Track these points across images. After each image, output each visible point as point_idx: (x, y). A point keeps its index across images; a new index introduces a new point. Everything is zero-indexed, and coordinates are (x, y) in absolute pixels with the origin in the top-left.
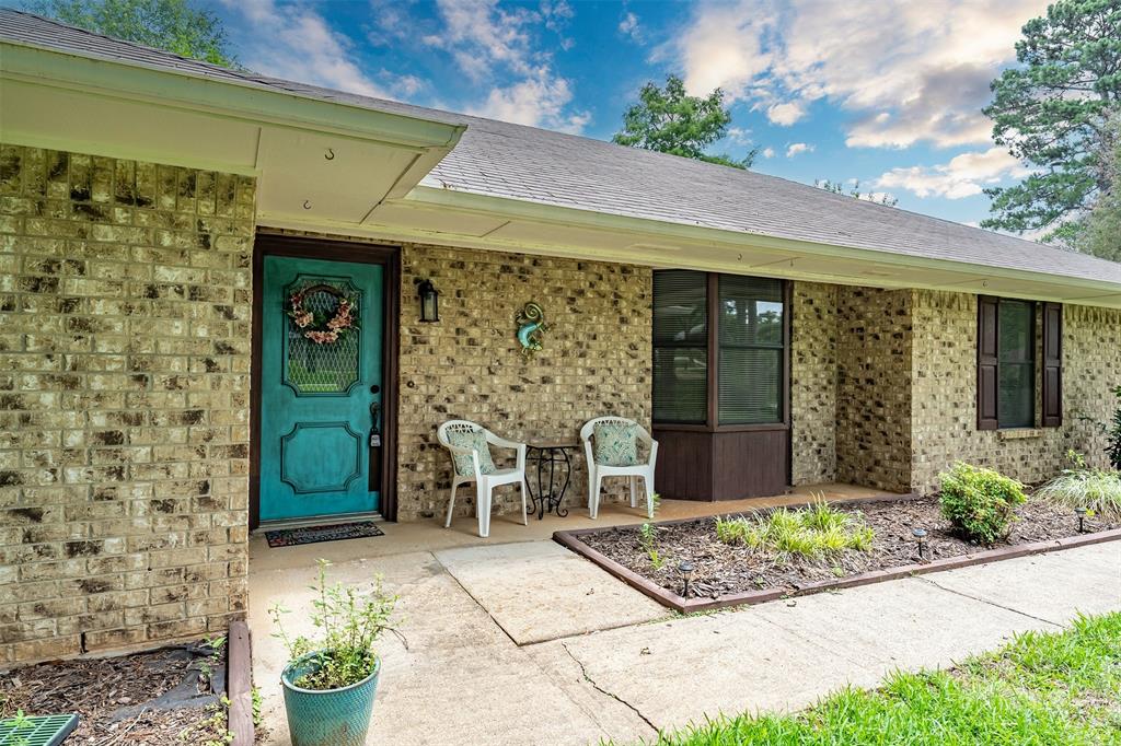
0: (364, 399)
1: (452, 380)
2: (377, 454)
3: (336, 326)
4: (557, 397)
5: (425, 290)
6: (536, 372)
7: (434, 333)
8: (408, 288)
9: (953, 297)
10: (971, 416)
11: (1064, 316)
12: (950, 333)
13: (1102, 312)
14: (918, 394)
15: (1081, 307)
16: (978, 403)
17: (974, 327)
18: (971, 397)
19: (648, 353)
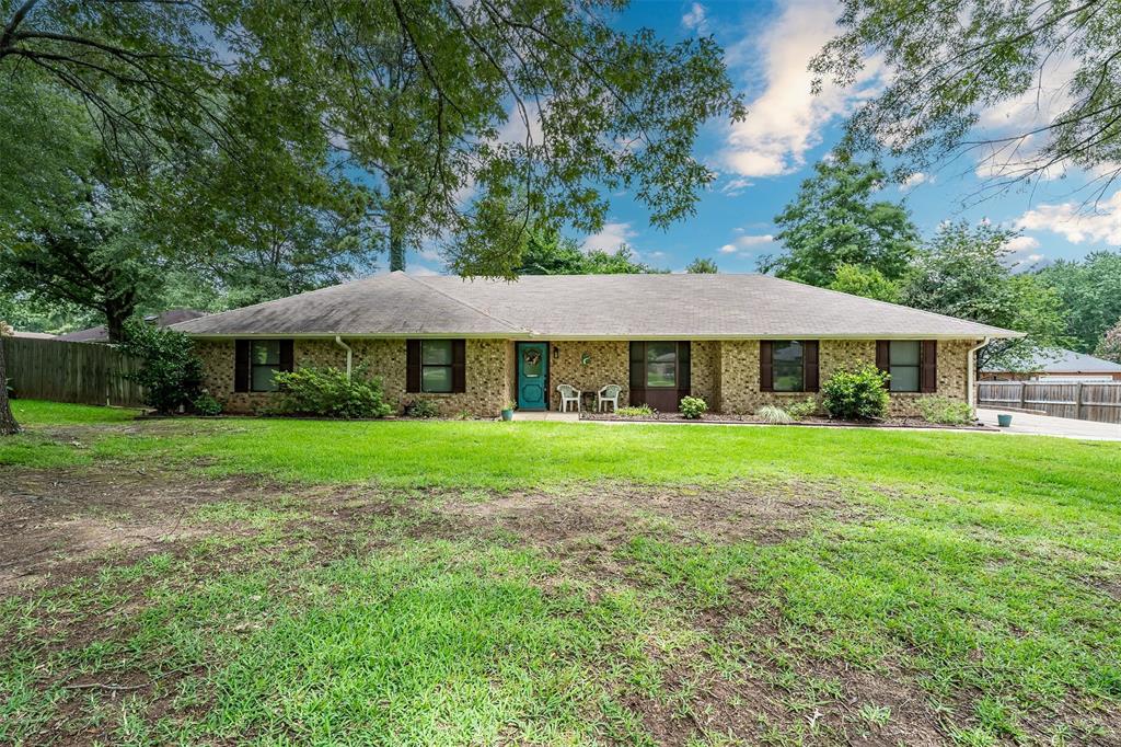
0: (543, 379)
1: (565, 373)
2: (546, 393)
3: (535, 360)
4: (596, 378)
5: (556, 350)
6: (589, 371)
7: (559, 361)
8: (552, 350)
9: (745, 342)
10: (757, 386)
11: (821, 345)
12: (743, 355)
13: (853, 342)
14: (724, 378)
15: (836, 341)
16: (762, 381)
17: (757, 352)
18: (756, 379)
19: (627, 365)
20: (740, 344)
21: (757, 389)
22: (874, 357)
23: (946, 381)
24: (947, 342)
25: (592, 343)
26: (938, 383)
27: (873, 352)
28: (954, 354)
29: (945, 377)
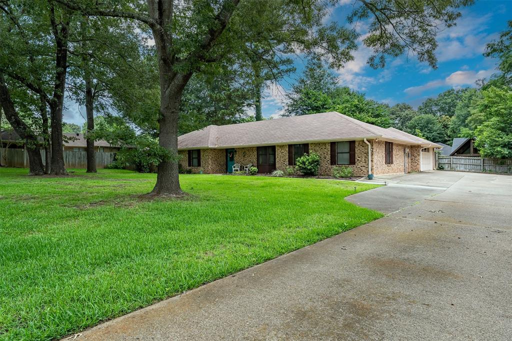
1: (238, 160)
4: (247, 162)
5: (236, 151)
6: (245, 159)
7: (237, 155)
9: (283, 145)
10: (287, 163)
11: (310, 145)
12: (283, 151)
13: (322, 143)
14: (277, 160)
15: (315, 143)
16: (289, 161)
17: (287, 149)
18: (287, 160)
19: (256, 156)
20: (282, 146)
21: (287, 164)
22: (329, 150)
23: (360, 159)
24: (360, 141)
25: (246, 148)
26: (356, 160)
27: (329, 147)
28: (363, 147)
29: (359, 157)
